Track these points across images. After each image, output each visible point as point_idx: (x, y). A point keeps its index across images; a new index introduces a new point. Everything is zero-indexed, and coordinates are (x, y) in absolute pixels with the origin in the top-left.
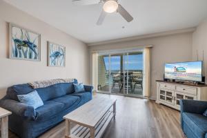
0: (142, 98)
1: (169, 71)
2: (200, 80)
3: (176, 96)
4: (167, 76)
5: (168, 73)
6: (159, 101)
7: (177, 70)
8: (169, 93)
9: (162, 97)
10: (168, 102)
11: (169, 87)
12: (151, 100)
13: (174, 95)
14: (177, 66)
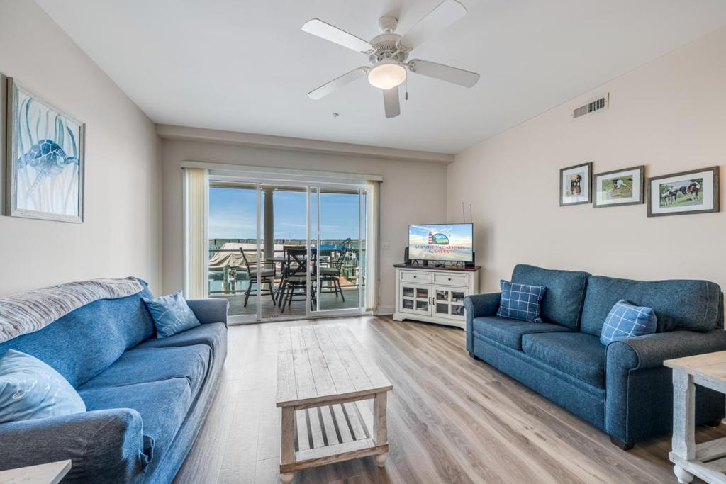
0: (358, 316)
1: (418, 243)
2: (469, 259)
3: (435, 296)
4: (415, 253)
5: (417, 247)
6: (400, 313)
7: (433, 239)
8: (422, 292)
9: (407, 304)
10: (420, 311)
11: (422, 279)
12: (380, 317)
13: (432, 294)
14: (434, 231)
